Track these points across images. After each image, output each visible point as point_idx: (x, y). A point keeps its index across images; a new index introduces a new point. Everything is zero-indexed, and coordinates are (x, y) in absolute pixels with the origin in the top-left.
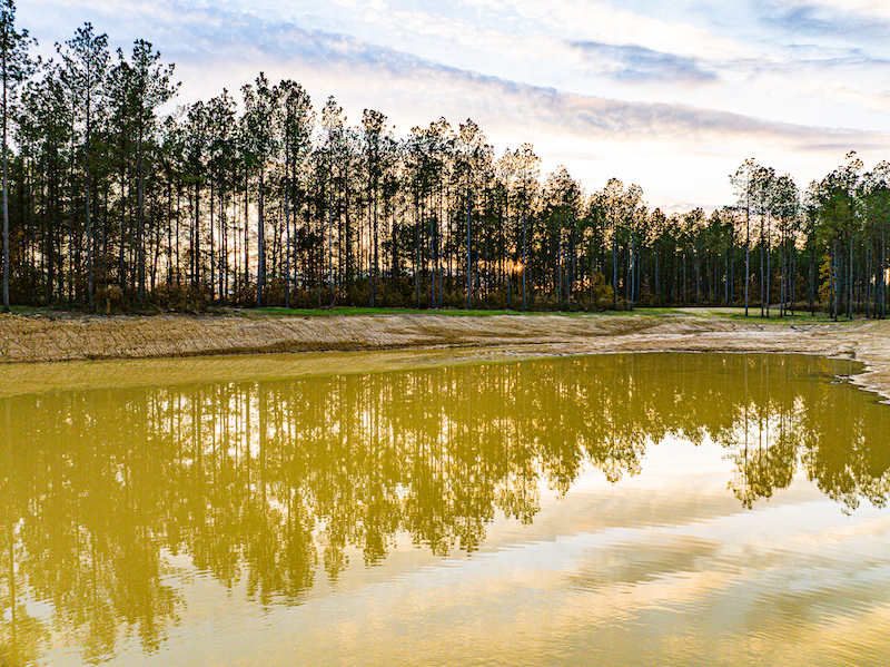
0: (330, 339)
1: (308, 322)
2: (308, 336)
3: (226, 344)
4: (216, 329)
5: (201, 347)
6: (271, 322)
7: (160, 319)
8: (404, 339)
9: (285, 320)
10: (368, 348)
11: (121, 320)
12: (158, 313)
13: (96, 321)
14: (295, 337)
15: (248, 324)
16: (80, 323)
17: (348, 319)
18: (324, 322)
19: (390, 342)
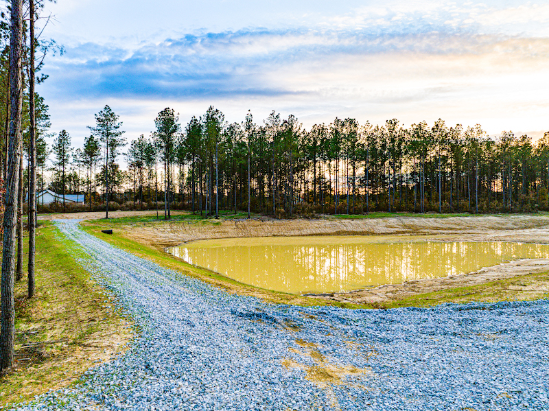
0: (359, 230)
1: (353, 222)
2: (350, 229)
3: (318, 232)
4: (316, 225)
5: (309, 232)
6: (337, 222)
7: (297, 220)
8: (392, 230)
9: (343, 221)
10: (373, 234)
11: (284, 221)
12: (296, 218)
13: (276, 222)
14: (345, 229)
15: (328, 223)
16: (270, 222)
17: (370, 220)
18: (359, 222)
19: (384, 232)
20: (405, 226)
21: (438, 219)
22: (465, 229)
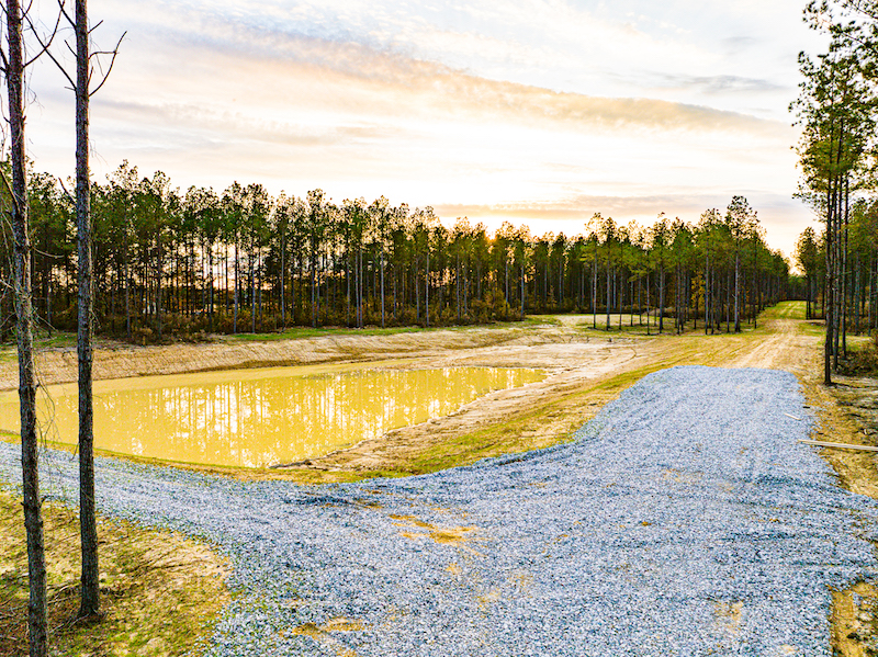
0: (277, 358)
1: (265, 346)
2: (264, 357)
3: (215, 365)
4: (208, 353)
5: (200, 366)
6: (241, 347)
7: (175, 347)
8: (325, 356)
9: (251, 345)
10: (300, 363)
11: (152, 349)
12: (172, 343)
13: (139, 350)
14: (256, 357)
15: (227, 349)
16: (128, 352)
18: (275, 345)
19: (314, 359)
20: (341, 349)
21: (382, 337)
22: (417, 350)
